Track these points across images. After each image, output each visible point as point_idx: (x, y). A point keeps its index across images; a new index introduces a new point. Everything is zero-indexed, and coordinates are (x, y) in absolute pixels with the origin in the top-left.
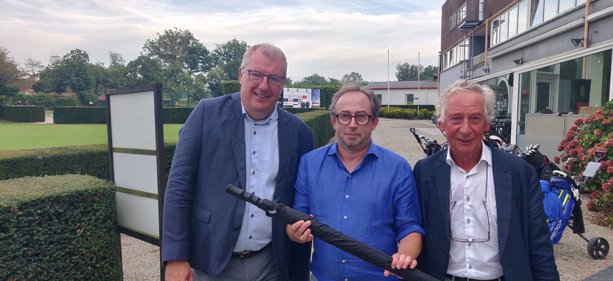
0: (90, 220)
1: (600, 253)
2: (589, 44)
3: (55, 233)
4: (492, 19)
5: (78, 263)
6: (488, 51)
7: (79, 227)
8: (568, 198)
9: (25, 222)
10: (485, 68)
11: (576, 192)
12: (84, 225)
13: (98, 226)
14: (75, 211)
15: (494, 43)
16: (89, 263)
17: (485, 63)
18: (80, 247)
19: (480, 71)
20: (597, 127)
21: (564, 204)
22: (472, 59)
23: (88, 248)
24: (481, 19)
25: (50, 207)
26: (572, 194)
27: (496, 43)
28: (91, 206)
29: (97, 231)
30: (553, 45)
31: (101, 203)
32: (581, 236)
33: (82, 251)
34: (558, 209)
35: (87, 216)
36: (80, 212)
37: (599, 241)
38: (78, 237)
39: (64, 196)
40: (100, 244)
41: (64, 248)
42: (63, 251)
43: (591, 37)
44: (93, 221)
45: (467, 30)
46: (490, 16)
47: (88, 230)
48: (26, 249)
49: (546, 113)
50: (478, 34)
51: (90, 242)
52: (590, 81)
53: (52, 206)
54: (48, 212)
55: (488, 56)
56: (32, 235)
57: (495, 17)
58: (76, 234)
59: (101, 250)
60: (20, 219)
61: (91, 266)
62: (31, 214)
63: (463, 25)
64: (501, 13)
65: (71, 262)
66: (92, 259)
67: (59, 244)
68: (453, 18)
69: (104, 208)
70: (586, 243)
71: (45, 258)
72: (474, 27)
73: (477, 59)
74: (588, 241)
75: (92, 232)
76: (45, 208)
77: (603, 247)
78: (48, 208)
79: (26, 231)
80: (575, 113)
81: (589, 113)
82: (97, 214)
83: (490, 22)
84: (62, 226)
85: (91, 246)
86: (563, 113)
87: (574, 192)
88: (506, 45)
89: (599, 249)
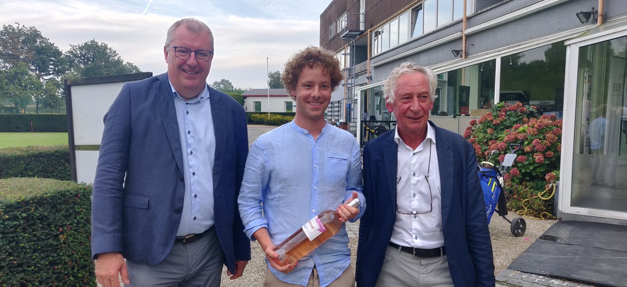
0: (71, 224)
1: (520, 231)
2: (467, 55)
3: (38, 240)
4: (374, 30)
5: (60, 273)
6: (370, 59)
7: (62, 233)
8: (495, 185)
9: (11, 227)
10: (367, 75)
11: (501, 180)
12: (66, 230)
13: (80, 231)
14: (57, 214)
15: (375, 53)
16: (71, 272)
17: (368, 71)
18: (63, 255)
19: (363, 79)
20: (488, 127)
21: (492, 190)
22: (353, 67)
23: (69, 256)
24: (362, 28)
25: (34, 210)
26: (498, 181)
27: (377, 52)
28: (72, 208)
29: (79, 237)
30: (434, 55)
31: (83, 205)
32: (505, 218)
33: (64, 259)
34: (489, 195)
35: (67, 220)
36: (62, 216)
37: (519, 221)
38: (60, 244)
39: (47, 197)
40: (82, 251)
41: (47, 257)
42: (46, 261)
43: (468, 49)
44: (75, 225)
45: (348, 39)
46: (372, 26)
47: (70, 236)
48: (12, 258)
49: (443, 115)
50: (361, 42)
51: (72, 249)
52: (469, 87)
53: (36, 208)
54: (32, 215)
55: (370, 65)
56: (18, 243)
57: (376, 28)
58: (59, 240)
59: (82, 258)
60: (6, 223)
61: (73, 276)
62: (15, 218)
63: (346, 34)
64: (382, 24)
65: (53, 273)
66: (73, 268)
67: (42, 252)
68: (332, 27)
69: (84, 210)
70: (510, 224)
71: (30, 269)
72: (356, 36)
73: (358, 68)
74: (510, 222)
75: (74, 238)
76: (29, 211)
77: (521, 226)
78: (33, 210)
79: (12, 237)
80: (466, 116)
81: (479, 115)
82: (78, 217)
83: (371, 32)
84: (47, 231)
85: (73, 254)
86: (457, 115)
87: (500, 179)
88: (388, 54)
89: (519, 228)
